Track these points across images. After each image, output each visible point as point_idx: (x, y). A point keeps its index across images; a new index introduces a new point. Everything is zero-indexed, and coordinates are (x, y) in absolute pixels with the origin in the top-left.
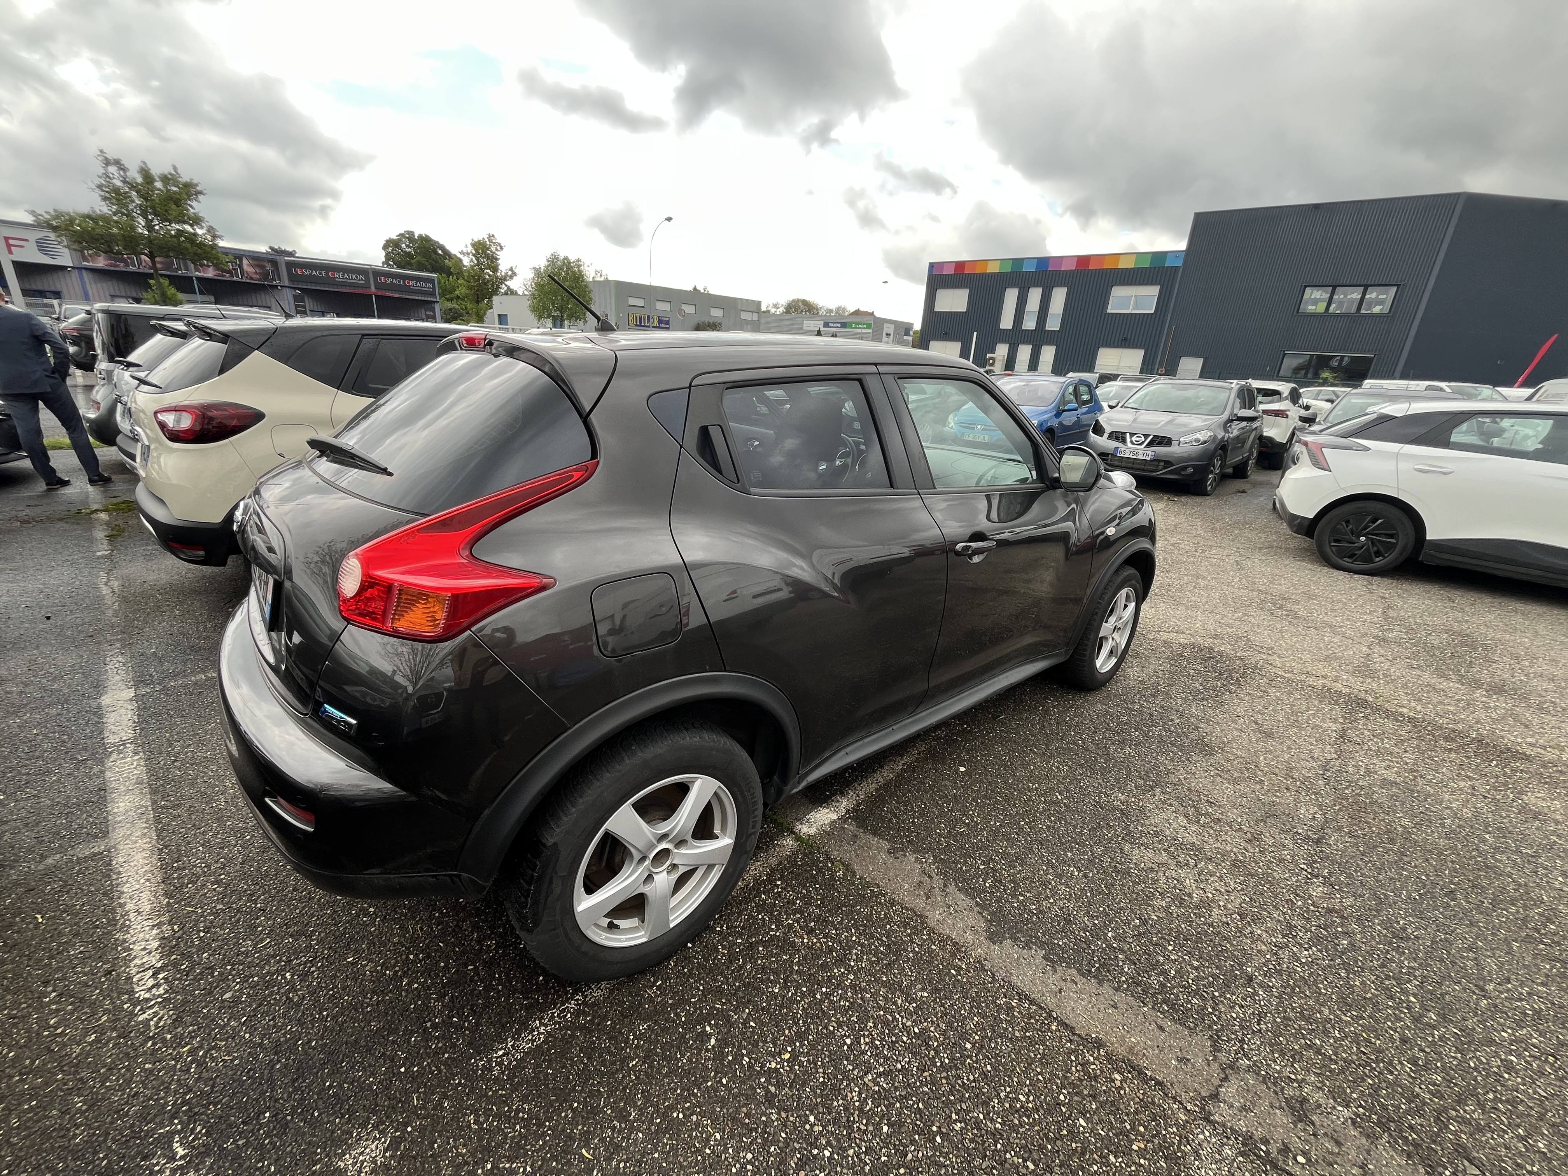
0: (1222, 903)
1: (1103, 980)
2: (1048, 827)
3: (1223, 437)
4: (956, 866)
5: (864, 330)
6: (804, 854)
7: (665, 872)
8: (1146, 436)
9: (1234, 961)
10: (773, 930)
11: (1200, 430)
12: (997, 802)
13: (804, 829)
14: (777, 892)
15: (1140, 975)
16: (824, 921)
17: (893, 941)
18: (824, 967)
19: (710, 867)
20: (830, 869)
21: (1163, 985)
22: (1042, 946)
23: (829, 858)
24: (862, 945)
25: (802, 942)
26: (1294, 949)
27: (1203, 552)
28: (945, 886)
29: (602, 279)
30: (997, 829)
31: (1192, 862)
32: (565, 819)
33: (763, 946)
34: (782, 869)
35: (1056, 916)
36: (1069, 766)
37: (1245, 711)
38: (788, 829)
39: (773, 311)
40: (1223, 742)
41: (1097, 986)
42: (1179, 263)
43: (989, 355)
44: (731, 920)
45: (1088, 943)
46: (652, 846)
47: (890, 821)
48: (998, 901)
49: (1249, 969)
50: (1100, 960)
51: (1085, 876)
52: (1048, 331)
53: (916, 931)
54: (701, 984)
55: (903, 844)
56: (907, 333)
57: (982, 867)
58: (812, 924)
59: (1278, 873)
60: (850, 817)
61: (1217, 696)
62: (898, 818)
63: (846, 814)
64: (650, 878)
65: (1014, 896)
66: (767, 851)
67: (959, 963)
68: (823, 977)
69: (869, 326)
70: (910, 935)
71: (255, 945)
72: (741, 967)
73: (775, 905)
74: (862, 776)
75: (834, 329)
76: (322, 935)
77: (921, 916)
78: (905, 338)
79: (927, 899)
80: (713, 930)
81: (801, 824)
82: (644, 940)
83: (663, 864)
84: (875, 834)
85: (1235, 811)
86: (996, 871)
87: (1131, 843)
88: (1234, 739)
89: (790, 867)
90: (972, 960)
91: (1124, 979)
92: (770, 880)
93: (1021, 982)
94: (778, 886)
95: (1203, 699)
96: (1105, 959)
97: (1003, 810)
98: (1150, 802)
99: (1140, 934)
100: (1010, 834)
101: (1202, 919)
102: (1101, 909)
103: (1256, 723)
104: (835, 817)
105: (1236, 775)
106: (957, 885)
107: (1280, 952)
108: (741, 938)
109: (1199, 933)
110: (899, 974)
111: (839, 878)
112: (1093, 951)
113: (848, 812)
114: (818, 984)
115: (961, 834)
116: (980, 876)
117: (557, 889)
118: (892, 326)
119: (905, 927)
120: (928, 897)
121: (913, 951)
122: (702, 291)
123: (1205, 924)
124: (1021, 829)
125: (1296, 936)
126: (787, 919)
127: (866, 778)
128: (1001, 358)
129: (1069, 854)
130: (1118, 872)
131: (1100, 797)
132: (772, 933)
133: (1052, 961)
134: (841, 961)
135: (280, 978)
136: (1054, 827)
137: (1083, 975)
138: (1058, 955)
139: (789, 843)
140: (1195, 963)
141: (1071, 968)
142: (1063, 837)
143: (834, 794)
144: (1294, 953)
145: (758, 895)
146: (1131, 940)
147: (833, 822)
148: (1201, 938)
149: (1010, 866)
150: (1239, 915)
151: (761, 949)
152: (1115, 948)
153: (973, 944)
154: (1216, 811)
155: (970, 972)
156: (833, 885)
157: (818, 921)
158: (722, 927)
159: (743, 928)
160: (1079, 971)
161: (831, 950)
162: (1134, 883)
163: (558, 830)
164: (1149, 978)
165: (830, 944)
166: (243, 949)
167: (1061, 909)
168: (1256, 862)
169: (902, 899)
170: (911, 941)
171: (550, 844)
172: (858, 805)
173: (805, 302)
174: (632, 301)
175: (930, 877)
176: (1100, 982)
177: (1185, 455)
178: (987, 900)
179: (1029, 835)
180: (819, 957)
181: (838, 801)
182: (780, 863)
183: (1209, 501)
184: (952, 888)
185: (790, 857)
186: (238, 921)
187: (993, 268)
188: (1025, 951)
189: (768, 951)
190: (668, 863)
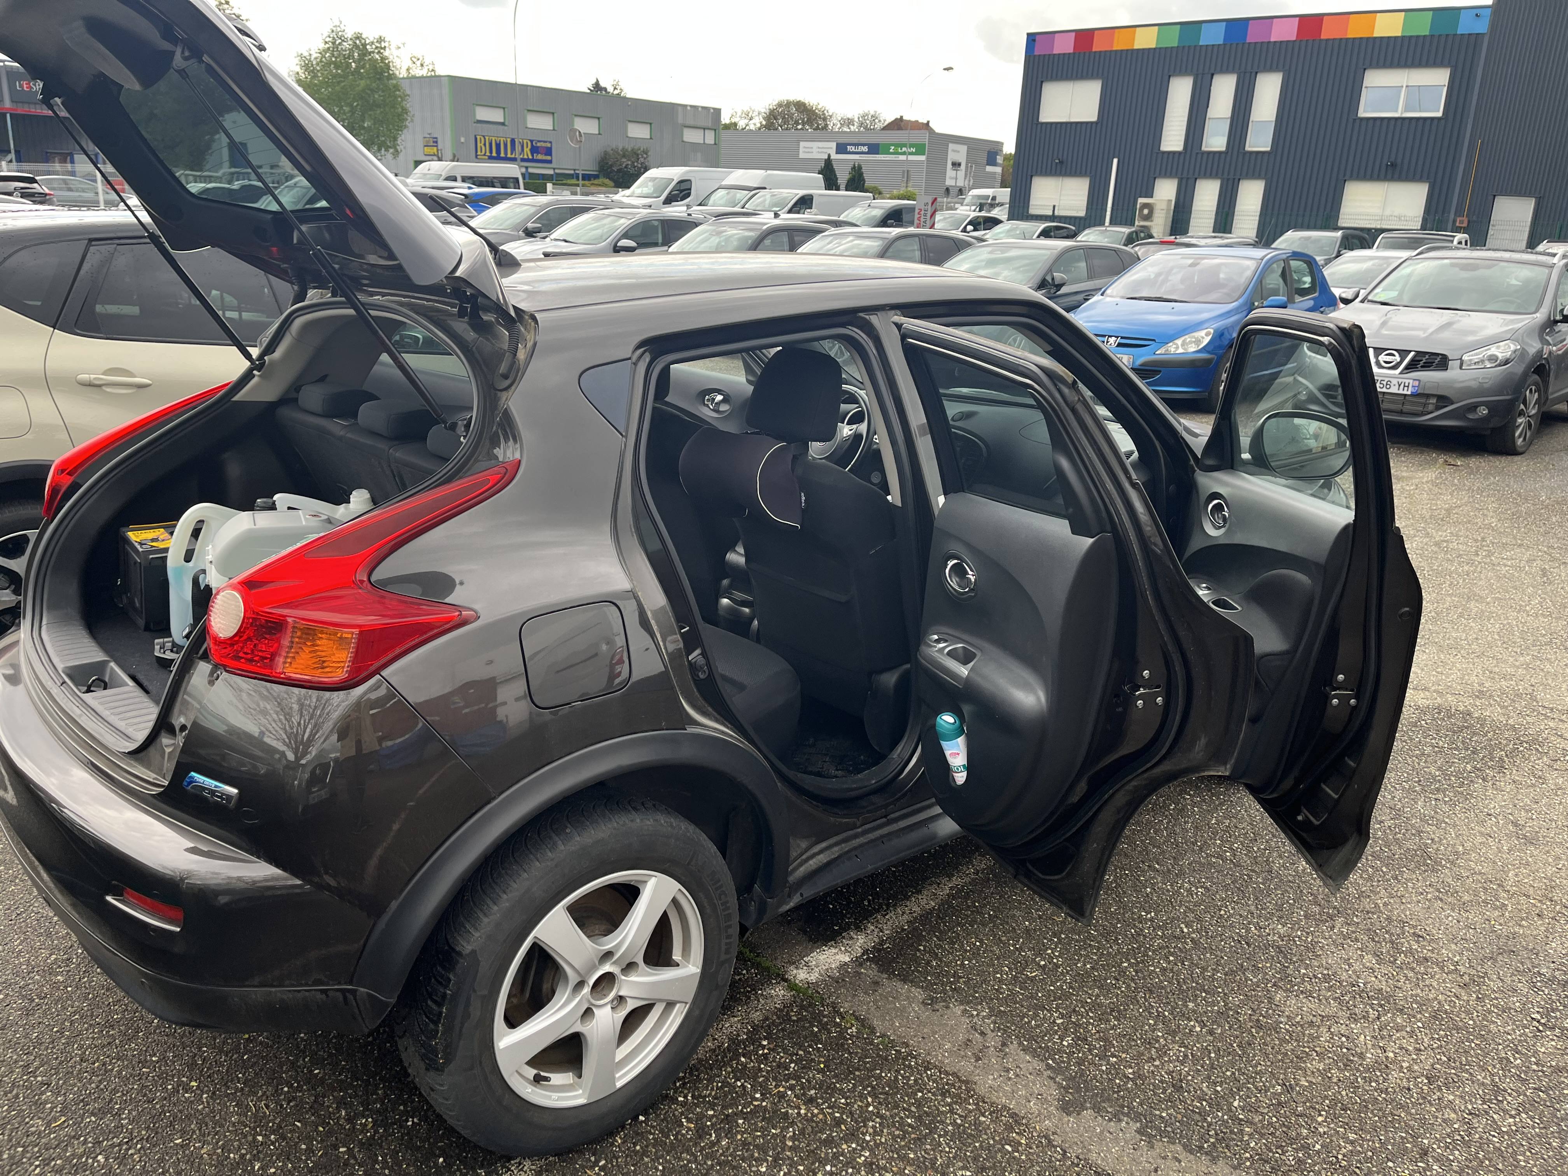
0: (1405, 1065)
1: (1218, 1157)
2: (1164, 970)
3: (1540, 352)
4: (1022, 1020)
5: (911, 158)
6: (802, 1007)
7: (609, 1007)
8: (1403, 353)
9: (1407, 1132)
10: (757, 1099)
11: (1495, 341)
12: (1090, 937)
13: (801, 975)
14: (763, 1055)
15: (1271, 1151)
16: (828, 1088)
17: (925, 1112)
18: (829, 1142)
19: (670, 1005)
20: (838, 1025)
21: (1300, 1161)
22: (1137, 1117)
23: (837, 1012)
24: (882, 1117)
25: (799, 1114)
26: (1495, 1116)
27: (1490, 554)
28: (1004, 1044)
29: (424, 72)
30: (1087, 972)
31: (1373, 1014)
32: (486, 920)
33: (744, 1119)
34: (769, 1026)
35: (1162, 1082)
36: (1206, 888)
37: (1501, 806)
38: (778, 975)
39: (742, 124)
40: (1457, 853)
41: (1208, 1163)
42: (1482, 27)
43: (1141, 200)
44: (698, 1088)
45: (1203, 1114)
46: (593, 968)
47: (928, 963)
48: (1080, 1063)
49: (1426, 1141)
50: (1217, 1134)
51: (1211, 1032)
52: (1251, 153)
53: (959, 1100)
54: (659, 1164)
55: (944, 991)
56: (992, 161)
57: (1059, 1021)
58: (813, 1092)
59: (1497, 1025)
60: (868, 959)
61: (1462, 785)
62: (941, 961)
63: (863, 954)
64: (588, 1013)
65: (1103, 1057)
66: (747, 1004)
67: (1017, 1137)
68: (827, 1154)
69: (920, 150)
70: (949, 1105)
71: (48, 1124)
72: (713, 1144)
73: (760, 1070)
74: (888, 905)
75: (856, 157)
76: (134, 1113)
77: (966, 1082)
78: (989, 169)
79: (977, 1061)
80: (674, 1100)
81: (797, 968)
82: (582, 1101)
83: (605, 996)
84: (904, 981)
85: (1453, 946)
86: (1080, 1026)
87: (1285, 991)
88: (1474, 849)
89: (781, 1023)
90: (1035, 1134)
91: (1248, 1155)
92: (753, 1038)
93: (1103, 1160)
94: (764, 1047)
95: (1438, 790)
96: (1225, 1133)
97: (1098, 949)
98: (1324, 936)
99: (1280, 1104)
100: (1106, 979)
101: (1373, 1084)
102: (1228, 1073)
103: (1515, 824)
104: (847, 959)
105: (1466, 898)
106: (1020, 1044)
107: (1475, 1121)
108: (713, 1109)
109: (1364, 1100)
110: (933, 1149)
111: (852, 1036)
112: (1210, 1124)
113: (866, 952)
114: (820, 1162)
115: (1032, 979)
116: (1056, 1032)
117: (476, 1012)
118: (963, 149)
119: (943, 1095)
120: (978, 1059)
121: (954, 1123)
122: (610, 89)
123: (1376, 1090)
124: (1123, 972)
125: (1502, 1101)
126: (776, 1086)
127: (895, 905)
128: (1164, 206)
129: (1191, 1005)
130: (1260, 1027)
131: (1248, 931)
132: (756, 1103)
133: (1150, 1136)
134: (852, 1135)
135: (90, 1161)
136: (1172, 970)
137: (1191, 1152)
138: (1159, 1129)
139: (779, 993)
140: (1352, 1136)
141: (1174, 1143)
142: (1185, 982)
143: (846, 928)
144: (1494, 1121)
145: (736, 1056)
146: (1266, 1111)
147: (843, 966)
148: (1366, 1107)
149: (1100, 1020)
150: (1427, 1078)
151: (741, 1121)
152: (1241, 1120)
153: (1039, 1115)
154: (1424, 947)
155: (1031, 1148)
156: (842, 1045)
157: (821, 1088)
158: (685, 1097)
159: (715, 1098)
160: (1185, 1146)
161: (838, 1122)
162: (1283, 1041)
163: (477, 934)
164: (1283, 1153)
165: (837, 1115)
166: (33, 1129)
167: (1169, 1073)
168: (1468, 1013)
169: (940, 1062)
170: (952, 1111)
171: (468, 952)
172: (882, 943)
173: (801, 106)
174: (483, 114)
175: (982, 1034)
176: (1214, 1160)
177: (1473, 384)
178: (1064, 1062)
179: (1133, 980)
180: (822, 1131)
181: (852, 938)
182: (767, 1019)
183: (1517, 464)
184: (1013, 1047)
185: (780, 1010)
186: (17, 1096)
187: (1146, 41)
188: (1112, 1124)
189: (750, 1125)
190: (612, 995)
